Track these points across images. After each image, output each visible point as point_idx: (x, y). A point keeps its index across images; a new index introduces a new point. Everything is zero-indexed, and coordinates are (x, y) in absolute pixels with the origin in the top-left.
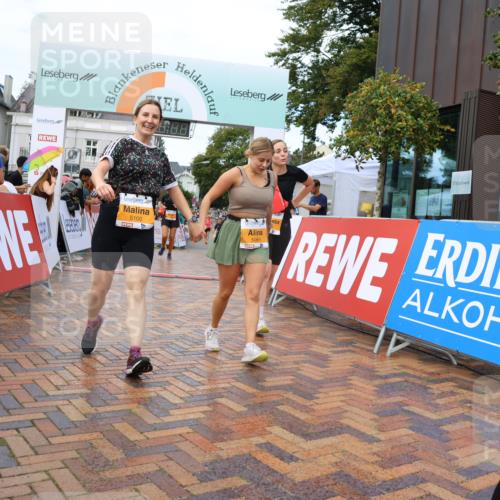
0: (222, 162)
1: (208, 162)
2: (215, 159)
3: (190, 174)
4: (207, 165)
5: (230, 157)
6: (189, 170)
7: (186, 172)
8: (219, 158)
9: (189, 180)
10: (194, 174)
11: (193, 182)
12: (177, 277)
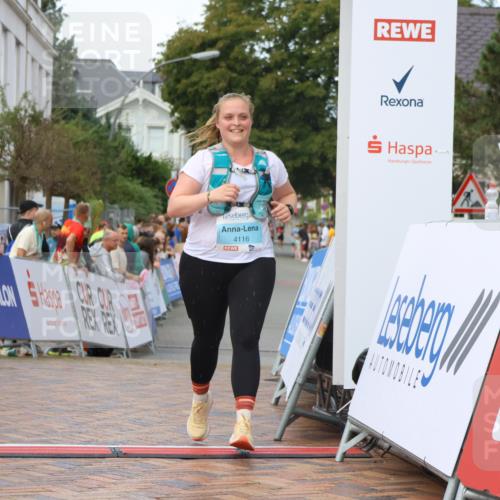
0: (261, 51)
1: (213, 53)
2: (236, 40)
3: (156, 98)
4: (213, 63)
5: (289, 34)
6: (150, 84)
7: (140, 93)
8: (253, 36)
9: (152, 117)
10: (170, 96)
11: (167, 123)
12: (117, 454)
